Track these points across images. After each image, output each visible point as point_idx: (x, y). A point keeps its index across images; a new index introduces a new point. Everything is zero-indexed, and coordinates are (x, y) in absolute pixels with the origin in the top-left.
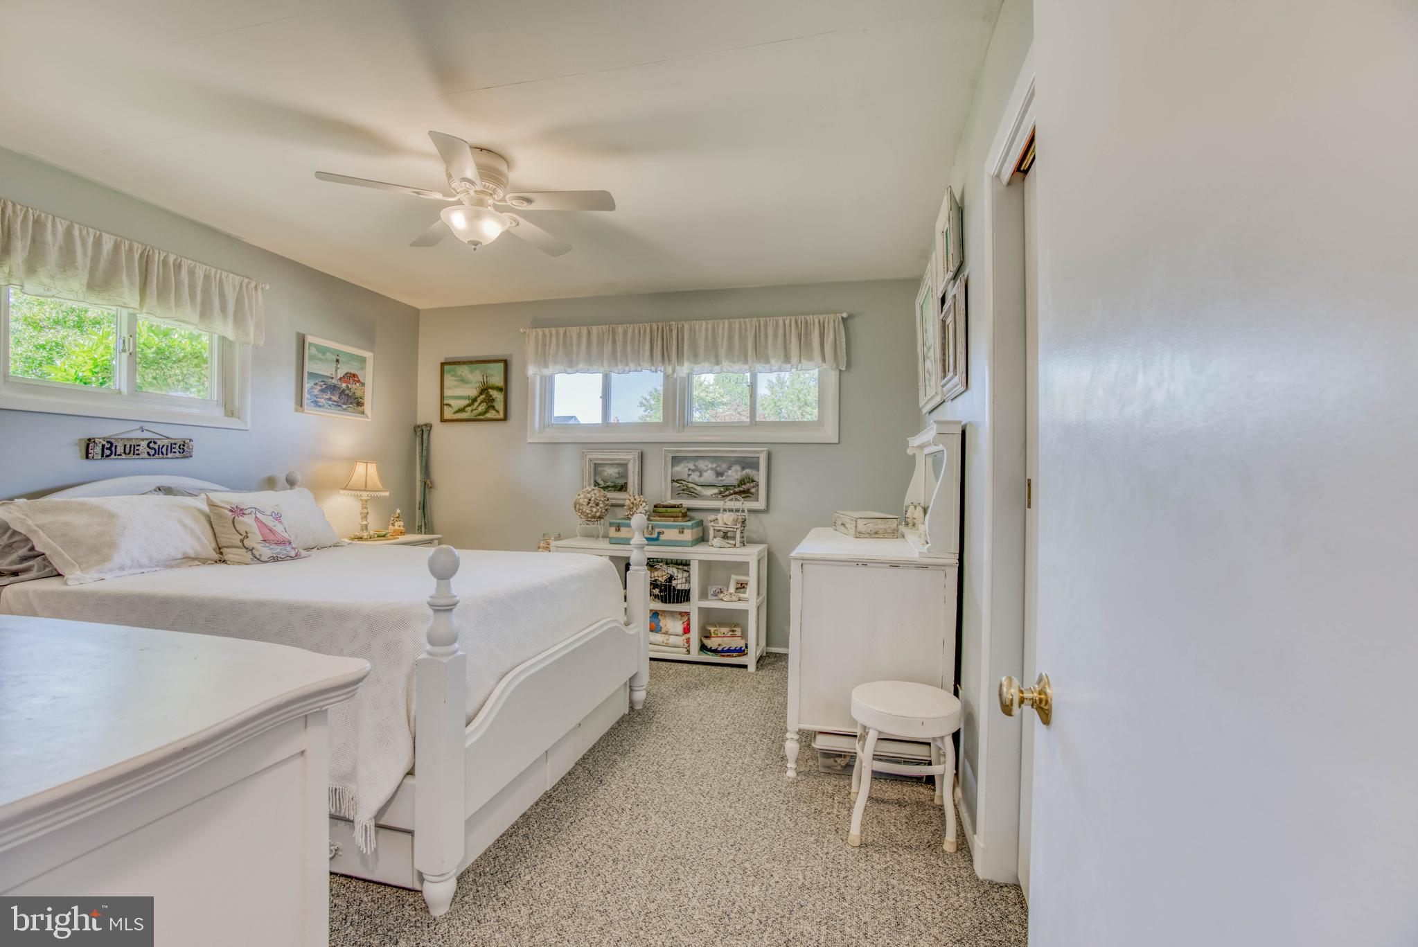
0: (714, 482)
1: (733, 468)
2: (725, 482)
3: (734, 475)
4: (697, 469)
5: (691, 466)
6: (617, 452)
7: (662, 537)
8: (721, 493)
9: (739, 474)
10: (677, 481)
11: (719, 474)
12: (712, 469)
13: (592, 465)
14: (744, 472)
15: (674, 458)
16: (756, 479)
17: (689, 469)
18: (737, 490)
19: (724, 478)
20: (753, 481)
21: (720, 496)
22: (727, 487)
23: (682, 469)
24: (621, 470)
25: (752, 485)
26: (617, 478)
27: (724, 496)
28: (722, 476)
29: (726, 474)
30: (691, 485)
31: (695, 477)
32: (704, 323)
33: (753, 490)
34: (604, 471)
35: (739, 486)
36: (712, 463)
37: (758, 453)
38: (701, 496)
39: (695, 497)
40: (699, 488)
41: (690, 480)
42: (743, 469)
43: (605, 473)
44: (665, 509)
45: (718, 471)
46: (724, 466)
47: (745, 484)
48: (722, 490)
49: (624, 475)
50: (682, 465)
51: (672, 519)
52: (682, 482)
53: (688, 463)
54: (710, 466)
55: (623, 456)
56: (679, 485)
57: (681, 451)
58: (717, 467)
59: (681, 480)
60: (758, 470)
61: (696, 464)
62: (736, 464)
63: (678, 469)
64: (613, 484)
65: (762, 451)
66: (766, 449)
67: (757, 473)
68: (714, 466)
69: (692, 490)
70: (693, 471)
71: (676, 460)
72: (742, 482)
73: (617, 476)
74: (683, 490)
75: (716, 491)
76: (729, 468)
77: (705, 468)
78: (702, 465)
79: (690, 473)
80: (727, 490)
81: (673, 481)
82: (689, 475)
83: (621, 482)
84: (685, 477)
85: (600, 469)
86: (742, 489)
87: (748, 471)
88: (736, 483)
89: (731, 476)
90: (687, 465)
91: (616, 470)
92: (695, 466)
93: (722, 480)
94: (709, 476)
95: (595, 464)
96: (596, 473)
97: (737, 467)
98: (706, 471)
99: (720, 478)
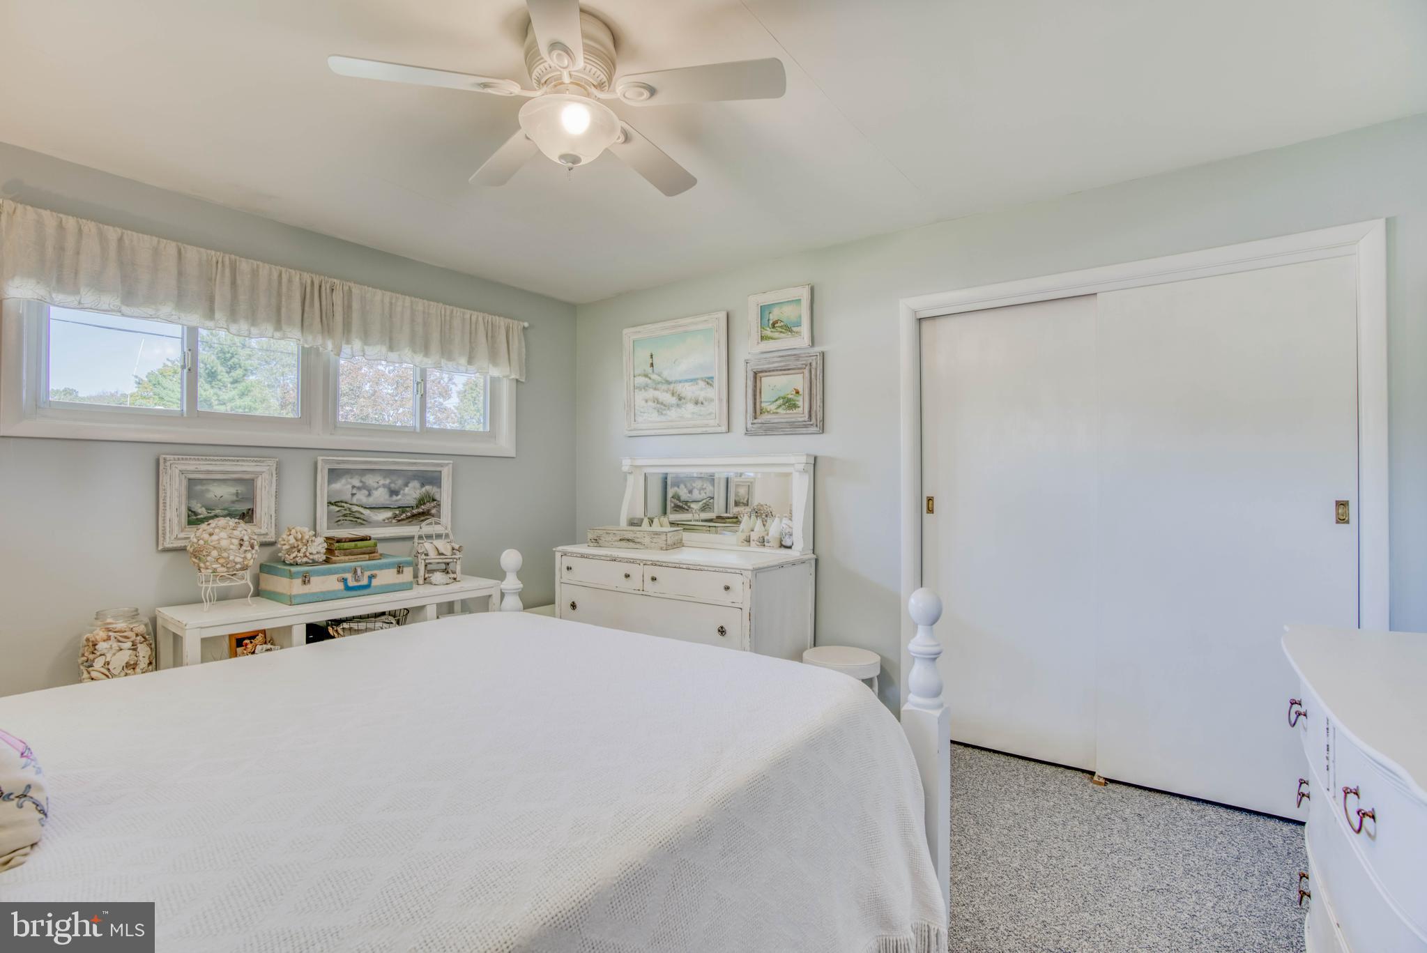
0: (388, 502)
1: (410, 485)
2: (401, 502)
3: (411, 494)
4: (364, 487)
5: (356, 482)
6: (238, 461)
7: (375, 582)
8: (395, 516)
9: (418, 492)
10: (335, 504)
11: (393, 492)
12: (384, 486)
13: (185, 483)
14: (424, 489)
15: (331, 471)
16: (437, 497)
17: (353, 487)
18: (415, 511)
19: (399, 497)
20: (434, 500)
21: (394, 521)
22: (403, 509)
23: (343, 487)
24: (241, 489)
25: (432, 505)
26: (233, 502)
27: (399, 521)
28: (397, 495)
29: (402, 492)
30: (355, 508)
31: (361, 497)
32: (379, 292)
33: (433, 511)
34: (208, 491)
35: (417, 507)
36: (385, 478)
37: (442, 466)
38: (370, 522)
39: (362, 524)
40: (367, 512)
41: (354, 501)
42: (423, 485)
43: (210, 495)
44: (353, 544)
45: (393, 489)
46: (400, 482)
47: (424, 504)
48: (397, 512)
49: (251, 497)
50: (343, 481)
51: (367, 556)
52: (343, 504)
53: (351, 478)
54: (382, 482)
55: (247, 468)
56: (338, 509)
57: (344, 462)
58: (390, 483)
59: (342, 502)
60: (440, 487)
61: (363, 479)
62: (414, 479)
63: (337, 486)
64: (226, 512)
65: (448, 464)
66: (451, 462)
67: (438, 490)
68: (387, 481)
69: (357, 515)
70: (359, 488)
71: (334, 474)
72: (421, 502)
73: (235, 498)
74: (345, 515)
75: (389, 514)
76: (406, 485)
77: (375, 485)
78: (371, 480)
79: (354, 491)
80: (403, 512)
81: (330, 503)
82: (353, 495)
83: (243, 507)
84: (347, 497)
85: (199, 488)
86: (421, 510)
87: (428, 488)
88: (413, 503)
89: (408, 495)
90: (349, 480)
91: (232, 490)
92: (361, 482)
93: (397, 501)
94: (380, 496)
95: (189, 479)
96: (191, 495)
97: (415, 484)
98: (377, 489)
99: (395, 498)
